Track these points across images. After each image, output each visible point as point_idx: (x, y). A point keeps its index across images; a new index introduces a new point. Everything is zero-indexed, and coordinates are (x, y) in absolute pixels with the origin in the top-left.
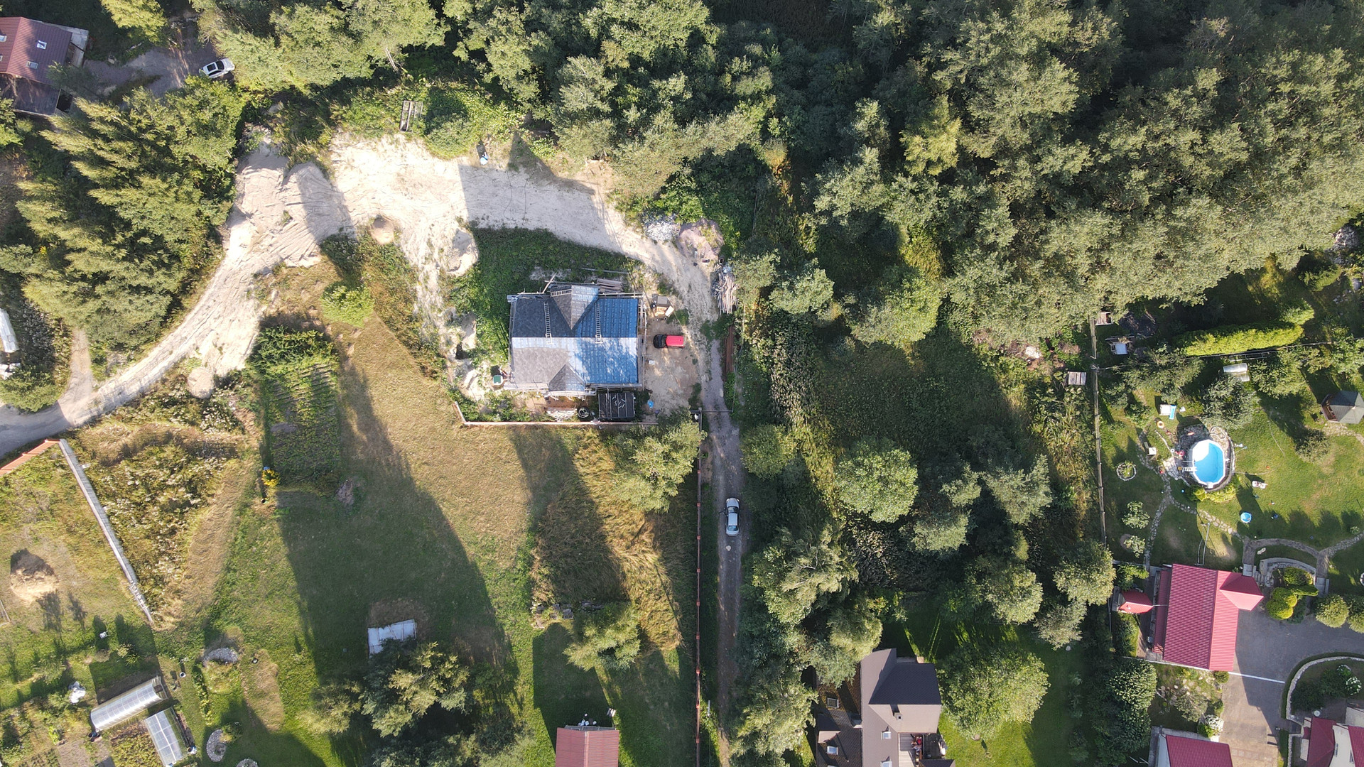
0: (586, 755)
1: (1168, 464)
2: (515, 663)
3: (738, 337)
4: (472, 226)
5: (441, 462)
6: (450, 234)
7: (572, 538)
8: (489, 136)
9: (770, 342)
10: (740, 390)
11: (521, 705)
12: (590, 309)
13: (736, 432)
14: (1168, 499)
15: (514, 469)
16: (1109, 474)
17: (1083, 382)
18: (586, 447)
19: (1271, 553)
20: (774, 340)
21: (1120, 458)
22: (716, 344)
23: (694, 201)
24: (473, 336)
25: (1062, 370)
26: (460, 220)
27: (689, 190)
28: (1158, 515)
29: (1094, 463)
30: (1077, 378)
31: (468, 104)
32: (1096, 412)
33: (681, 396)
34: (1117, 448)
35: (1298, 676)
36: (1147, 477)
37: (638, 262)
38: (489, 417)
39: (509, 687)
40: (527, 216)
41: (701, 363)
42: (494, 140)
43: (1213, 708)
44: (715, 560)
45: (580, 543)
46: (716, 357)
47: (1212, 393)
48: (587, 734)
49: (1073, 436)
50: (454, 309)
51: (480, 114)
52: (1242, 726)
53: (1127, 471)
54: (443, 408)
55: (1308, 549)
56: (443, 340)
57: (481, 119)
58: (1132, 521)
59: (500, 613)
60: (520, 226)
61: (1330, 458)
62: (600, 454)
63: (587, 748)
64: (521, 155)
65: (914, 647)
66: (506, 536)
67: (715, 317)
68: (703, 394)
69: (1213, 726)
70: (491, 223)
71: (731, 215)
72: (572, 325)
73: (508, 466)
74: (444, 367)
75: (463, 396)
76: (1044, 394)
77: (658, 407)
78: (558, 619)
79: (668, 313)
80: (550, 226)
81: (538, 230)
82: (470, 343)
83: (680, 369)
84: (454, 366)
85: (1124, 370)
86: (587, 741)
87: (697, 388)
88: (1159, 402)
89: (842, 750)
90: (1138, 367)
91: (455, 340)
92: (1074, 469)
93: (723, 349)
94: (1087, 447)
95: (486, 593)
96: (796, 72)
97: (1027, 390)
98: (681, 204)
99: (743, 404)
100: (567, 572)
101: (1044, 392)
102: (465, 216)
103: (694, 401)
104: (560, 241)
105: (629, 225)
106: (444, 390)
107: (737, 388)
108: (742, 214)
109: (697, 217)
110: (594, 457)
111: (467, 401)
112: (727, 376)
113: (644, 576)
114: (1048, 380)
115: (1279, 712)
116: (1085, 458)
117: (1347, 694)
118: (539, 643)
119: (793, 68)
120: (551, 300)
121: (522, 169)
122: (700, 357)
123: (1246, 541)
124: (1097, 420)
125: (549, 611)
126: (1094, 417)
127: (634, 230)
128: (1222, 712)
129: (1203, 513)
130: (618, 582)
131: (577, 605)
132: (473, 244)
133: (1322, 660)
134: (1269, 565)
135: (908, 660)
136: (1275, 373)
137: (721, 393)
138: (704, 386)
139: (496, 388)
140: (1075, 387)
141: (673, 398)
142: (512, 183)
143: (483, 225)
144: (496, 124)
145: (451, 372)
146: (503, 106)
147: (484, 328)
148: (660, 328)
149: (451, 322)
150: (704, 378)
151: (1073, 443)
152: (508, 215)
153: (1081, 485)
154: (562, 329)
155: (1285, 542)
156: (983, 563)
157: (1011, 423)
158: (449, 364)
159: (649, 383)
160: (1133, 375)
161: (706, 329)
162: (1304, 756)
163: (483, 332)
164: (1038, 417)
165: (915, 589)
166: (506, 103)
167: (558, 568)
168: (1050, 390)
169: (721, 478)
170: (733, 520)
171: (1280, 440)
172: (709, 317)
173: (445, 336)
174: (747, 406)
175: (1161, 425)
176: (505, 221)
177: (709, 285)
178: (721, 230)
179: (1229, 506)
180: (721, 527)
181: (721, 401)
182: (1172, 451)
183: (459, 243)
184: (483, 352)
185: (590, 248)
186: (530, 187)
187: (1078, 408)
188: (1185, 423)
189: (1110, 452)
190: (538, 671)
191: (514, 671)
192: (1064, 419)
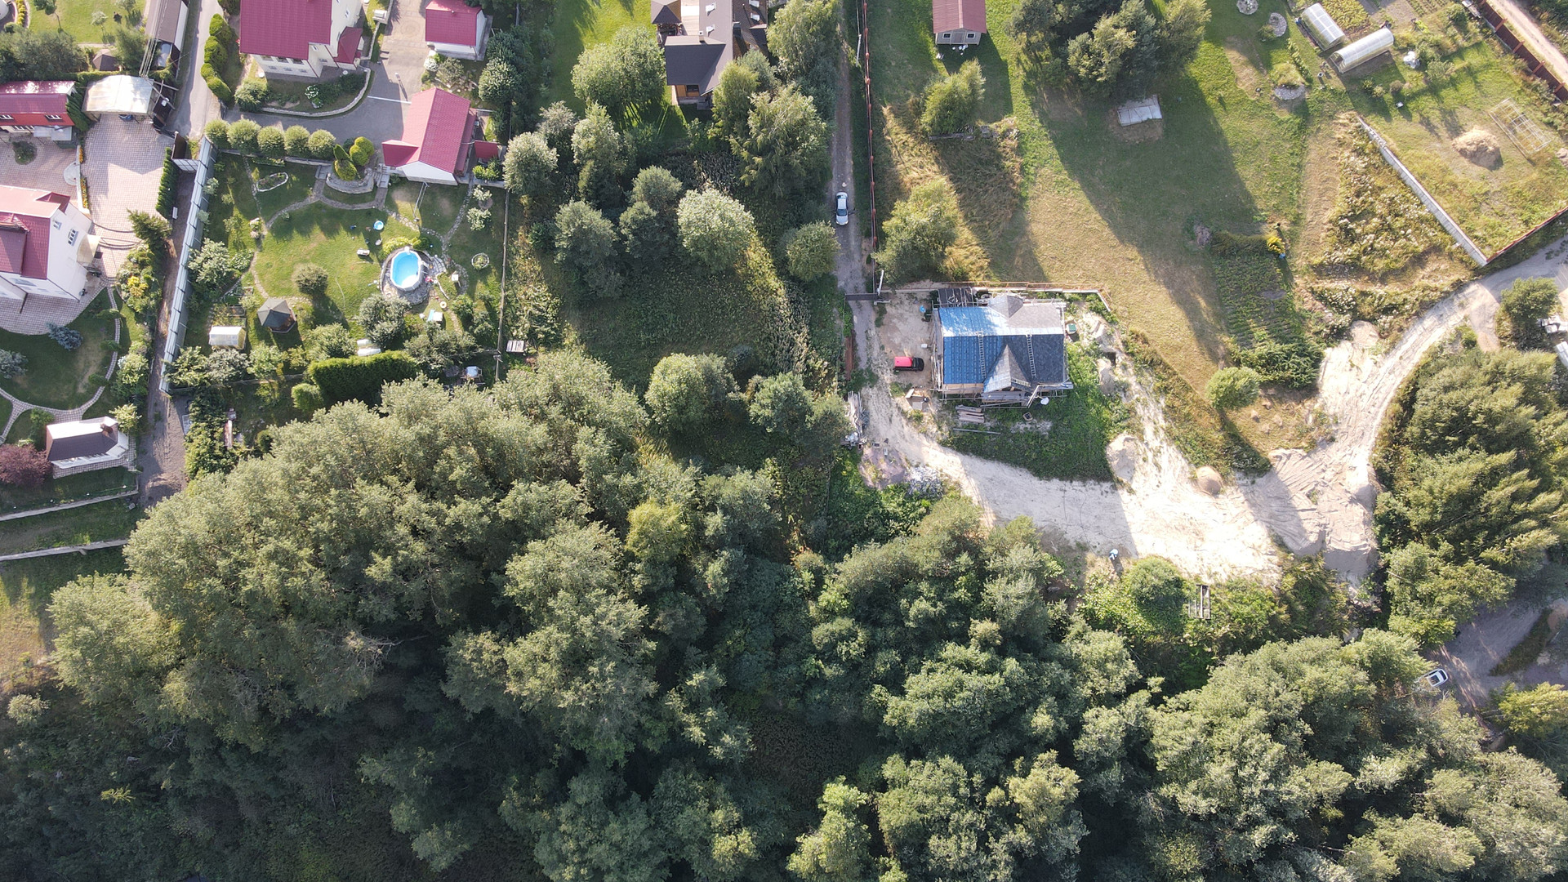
0: (960, 12)
1: (440, 267)
2: (1027, 95)
3: (842, 369)
4: (1116, 484)
5: (1116, 261)
6: (1138, 475)
7: (987, 191)
8: (1111, 581)
9: (811, 362)
10: (837, 322)
11: (1019, 61)
12: (990, 371)
13: (841, 284)
14: (445, 239)
15: (1045, 253)
16: (496, 261)
17: (510, 344)
18: (982, 268)
19: (362, 198)
20: (808, 366)
21: (483, 273)
22: (863, 365)
23: (891, 507)
24: (1100, 369)
25: (528, 355)
26: (1131, 491)
27: (896, 519)
28: (456, 226)
29: (508, 270)
30: (516, 346)
31: (1139, 617)
32: (501, 316)
33: (893, 316)
34: (485, 283)
35: (357, 100)
36: (462, 257)
37: (943, 444)
38: (1077, 297)
39: (1030, 75)
40: (1062, 494)
41: (876, 347)
42: (1106, 576)
43: (431, 77)
44: (855, 175)
45: (979, 186)
46: (862, 352)
47: (395, 324)
48: (961, 26)
49: (525, 294)
50: (1124, 401)
51: (1125, 604)
52: (408, 64)
53: (480, 261)
54: (1121, 308)
55: (328, 202)
56: (1131, 370)
57: (1123, 600)
58: (484, 214)
59: (1044, 132)
60: (1068, 483)
61: (294, 277)
62: (967, 261)
63: (960, 16)
64: (1076, 559)
65: (680, 113)
66: (1047, 194)
67: (864, 391)
68: (873, 317)
69: (434, 61)
70: (1097, 487)
71: (852, 493)
72: (1007, 350)
73: (1053, 254)
74: (1125, 343)
75: (1103, 316)
76: (547, 334)
77: (916, 307)
78: (992, 126)
79: (911, 391)
80: (1036, 483)
81: (1049, 479)
82: (1103, 364)
83: (897, 341)
84: (1116, 345)
85: (473, 348)
86: (961, 21)
87: (879, 323)
88: (443, 323)
89: (748, 16)
90: (459, 349)
91: (1119, 371)
92: (525, 265)
93: (856, 360)
94: (512, 285)
95: (1058, 148)
96: (788, 653)
97: (561, 340)
98: (904, 504)
99: (835, 310)
100: (988, 163)
101: (546, 337)
102: (1123, 494)
103: (882, 312)
104: (1025, 466)
105: (956, 483)
106: (1123, 323)
107: (840, 323)
108: (841, 495)
109: (887, 491)
110: (972, 258)
111: (1098, 311)
112: (852, 336)
113: (919, 160)
114: (542, 349)
115: (376, 76)
116: (515, 274)
117: (319, 86)
118: (1008, 109)
119: (791, 657)
120: (1030, 380)
121: (1073, 544)
122: (876, 352)
123: (382, 207)
124: (501, 306)
125: (1000, 131)
126: (504, 310)
127: (950, 478)
128: (424, 73)
129: (415, 229)
130: (941, 155)
131: (977, 136)
132: (1114, 464)
133: (335, 112)
134: (366, 185)
135: (686, 102)
136: (335, 341)
137: (855, 319)
138: (873, 325)
139: (1073, 322)
140: (515, 338)
141: (902, 315)
142: (1081, 530)
143: (1106, 486)
144: (1106, 595)
145: (1117, 340)
146: (1102, 615)
147: (1090, 375)
148: (918, 378)
149: (1124, 388)
150: (873, 333)
151: (524, 288)
152: (1082, 496)
153: (521, 251)
154: (1015, 344)
155: (348, 207)
156: (621, 167)
157: (580, 305)
158: (1121, 347)
159: (925, 328)
160: (466, 340)
161: (873, 380)
162: (362, 41)
163: (1092, 371)
164: (555, 312)
165: (677, 154)
166: (1098, 619)
167: (997, 166)
168: (541, 336)
169: (853, 243)
170: (842, 204)
171: (337, 292)
172: (871, 392)
173: (1128, 375)
174: (832, 306)
175: (443, 305)
176: (1083, 489)
177: (871, 423)
178: (861, 480)
179: (392, 235)
180: (852, 202)
181: (855, 311)
182: (436, 282)
183: (1127, 466)
184: (1088, 353)
185: (993, 459)
186: (1061, 524)
187: (516, 319)
188: (418, 308)
189: (492, 279)
190: (1006, 86)
191: (1026, 87)
192: (531, 308)
